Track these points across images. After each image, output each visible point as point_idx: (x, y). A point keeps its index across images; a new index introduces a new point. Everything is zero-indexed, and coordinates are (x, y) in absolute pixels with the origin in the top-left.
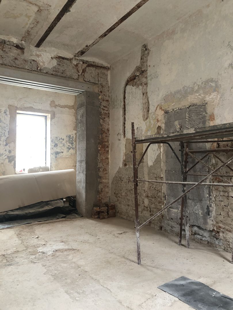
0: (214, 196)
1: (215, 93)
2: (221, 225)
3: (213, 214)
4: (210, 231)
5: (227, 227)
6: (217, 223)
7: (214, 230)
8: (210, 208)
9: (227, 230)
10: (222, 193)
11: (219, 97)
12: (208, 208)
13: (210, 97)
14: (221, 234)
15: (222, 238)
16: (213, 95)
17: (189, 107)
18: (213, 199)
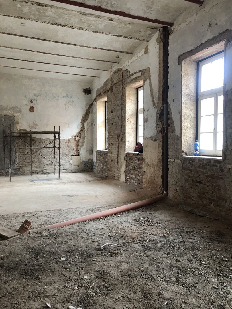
0: (18, 155)
1: (19, 113)
2: (20, 166)
3: (17, 162)
4: (16, 169)
5: (24, 166)
6: (19, 165)
7: (17, 168)
8: (16, 160)
9: (24, 167)
10: (21, 153)
11: (21, 115)
12: (15, 160)
13: (17, 114)
14: (21, 169)
15: (21, 170)
16: (18, 114)
17: (4, 116)
18: (17, 156)
